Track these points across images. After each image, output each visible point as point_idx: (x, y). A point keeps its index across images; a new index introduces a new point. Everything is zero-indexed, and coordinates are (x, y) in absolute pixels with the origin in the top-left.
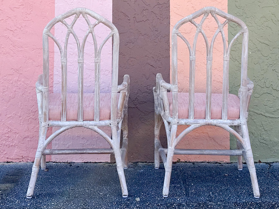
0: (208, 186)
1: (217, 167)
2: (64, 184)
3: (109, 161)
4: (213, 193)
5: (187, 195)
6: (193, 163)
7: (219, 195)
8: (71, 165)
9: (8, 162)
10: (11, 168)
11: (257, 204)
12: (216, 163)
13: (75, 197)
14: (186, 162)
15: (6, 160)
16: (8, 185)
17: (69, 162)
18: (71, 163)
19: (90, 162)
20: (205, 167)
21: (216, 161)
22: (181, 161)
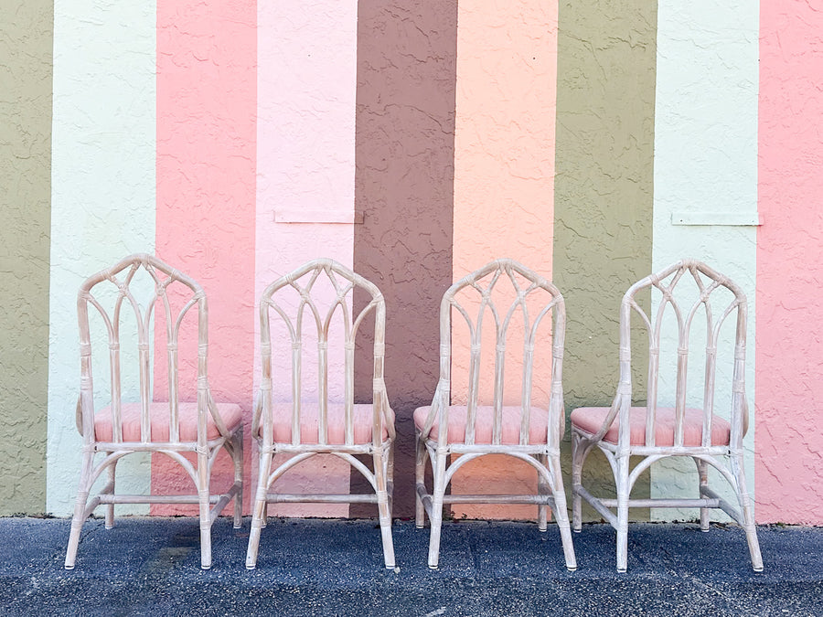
0: (512, 555)
1: (529, 528)
2: (275, 549)
3: (348, 517)
4: (519, 565)
5: (477, 565)
6: (489, 522)
7: (530, 567)
8: (283, 522)
9: (176, 516)
10: (183, 525)
11: (592, 582)
12: (528, 522)
13: (294, 567)
14: (477, 519)
15: (174, 513)
16: (181, 549)
17: (279, 516)
18: (284, 518)
19: (315, 518)
20: (509, 528)
21: (528, 518)
22: (468, 518)
